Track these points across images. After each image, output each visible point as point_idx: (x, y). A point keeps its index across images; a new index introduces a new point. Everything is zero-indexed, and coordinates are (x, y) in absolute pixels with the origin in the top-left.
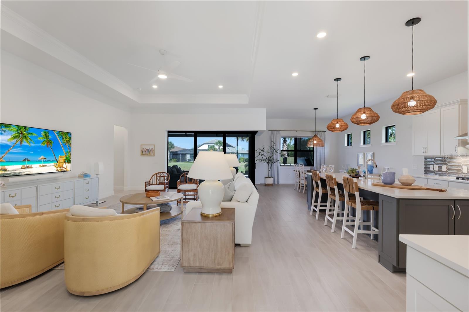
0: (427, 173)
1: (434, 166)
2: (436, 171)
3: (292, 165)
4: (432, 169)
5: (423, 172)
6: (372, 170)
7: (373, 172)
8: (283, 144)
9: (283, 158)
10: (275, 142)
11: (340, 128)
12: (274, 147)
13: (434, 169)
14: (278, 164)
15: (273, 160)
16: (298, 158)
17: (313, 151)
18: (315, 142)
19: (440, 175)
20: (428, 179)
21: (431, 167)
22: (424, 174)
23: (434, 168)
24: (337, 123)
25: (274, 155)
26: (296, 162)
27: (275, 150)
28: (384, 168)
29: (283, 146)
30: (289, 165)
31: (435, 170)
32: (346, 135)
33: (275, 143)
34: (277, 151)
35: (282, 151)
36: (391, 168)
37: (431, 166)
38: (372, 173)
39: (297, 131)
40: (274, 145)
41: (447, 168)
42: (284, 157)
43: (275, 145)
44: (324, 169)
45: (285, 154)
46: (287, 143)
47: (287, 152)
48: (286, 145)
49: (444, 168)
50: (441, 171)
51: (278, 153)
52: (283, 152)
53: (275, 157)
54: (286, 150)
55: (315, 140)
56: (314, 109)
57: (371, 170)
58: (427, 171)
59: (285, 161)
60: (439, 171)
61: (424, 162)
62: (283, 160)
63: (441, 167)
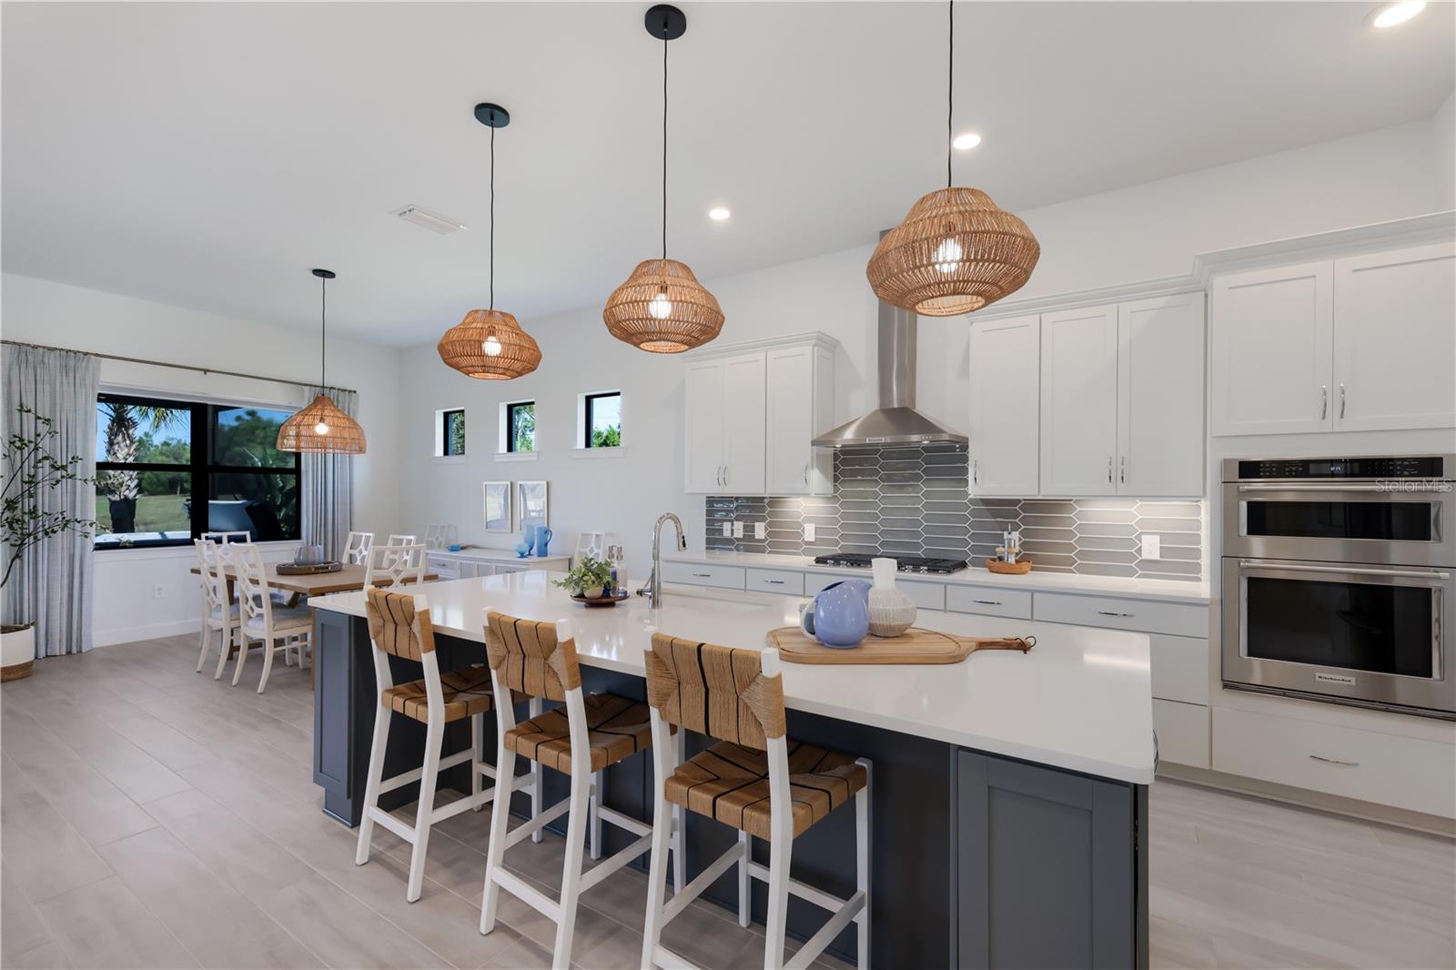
0: (716, 546)
1: (733, 525)
2: (737, 539)
3: (171, 535)
4: (727, 534)
5: (704, 545)
6: (546, 544)
7: (549, 551)
8: (112, 434)
9: (113, 503)
10: (53, 410)
11: (499, 359)
12: (45, 443)
13: (732, 534)
14: (78, 539)
15: (36, 518)
16: (210, 502)
17: (297, 471)
18: (322, 429)
19: (749, 550)
20: (748, 570)
21: (727, 526)
22: (707, 548)
23: (732, 531)
24: (490, 330)
25: (43, 492)
26: (199, 524)
27: (47, 463)
28: (583, 534)
29: (111, 443)
30: (155, 536)
31: (736, 535)
32: (437, 412)
33: (47, 421)
34: (64, 468)
35: (101, 466)
36: (607, 534)
37: (725, 523)
38: (546, 555)
39: (206, 371)
40: (43, 428)
41: (766, 529)
42: (116, 498)
43: (52, 433)
44: (364, 553)
45: (121, 484)
46: (138, 433)
47: (135, 474)
48: (132, 442)
49: (760, 530)
50: (752, 538)
51: (72, 477)
52: (111, 472)
53: (50, 499)
54: (130, 460)
55: (322, 420)
56: (317, 272)
57: (544, 543)
58: (715, 541)
59: (123, 516)
60: (745, 538)
61: (705, 513)
62: (111, 511)
63: (752, 529)
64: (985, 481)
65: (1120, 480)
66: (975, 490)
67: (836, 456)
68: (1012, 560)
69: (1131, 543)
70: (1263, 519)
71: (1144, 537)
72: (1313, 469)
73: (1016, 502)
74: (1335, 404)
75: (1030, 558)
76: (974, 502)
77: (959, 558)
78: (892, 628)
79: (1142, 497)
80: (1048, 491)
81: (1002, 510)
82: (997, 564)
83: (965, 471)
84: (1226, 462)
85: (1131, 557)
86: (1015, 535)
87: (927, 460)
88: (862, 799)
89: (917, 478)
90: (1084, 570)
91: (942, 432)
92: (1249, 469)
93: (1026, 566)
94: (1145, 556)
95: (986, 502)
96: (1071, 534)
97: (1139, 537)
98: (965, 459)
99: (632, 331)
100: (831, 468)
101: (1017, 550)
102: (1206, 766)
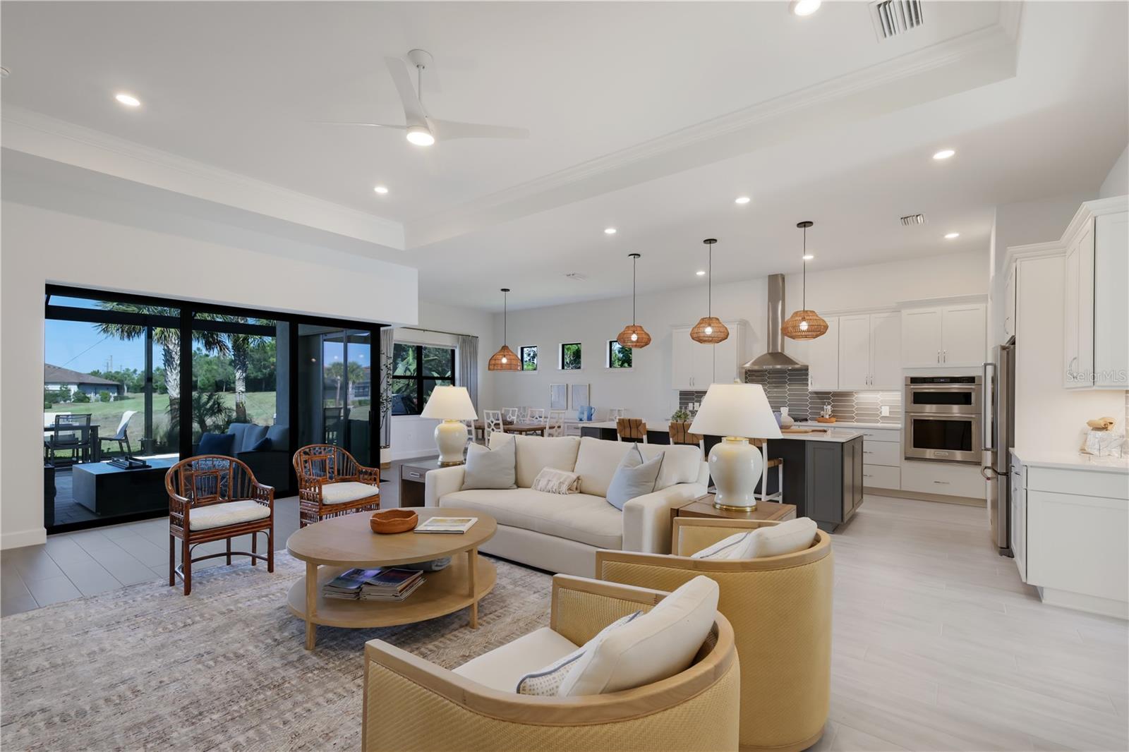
1: (694, 404)
4: (690, 408)
11: (637, 341)
13: (694, 409)
18: (504, 360)
21: (691, 405)
23: (694, 407)
24: (634, 332)
35: (394, 377)
36: (625, 410)
55: (504, 356)
64: (815, 385)
65: (871, 385)
66: (811, 388)
67: (746, 373)
68: (827, 417)
69: (878, 409)
70: (919, 398)
71: (883, 407)
72: (935, 380)
73: (829, 393)
74: (942, 358)
75: (836, 416)
76: (810, 393)
77: (805, 417)
78: (787, 426)
79: (882, 390)
80: (842, 388)
81: (823, 397)
82: (821, 419)
83: (807, 380)
84: (906, 377)
85: (878, 415)
86: (829, 407)
87: (789, 375)
88: (781, 467)
89: (785, 383)
90: (858, 421)
91: (797, 364)
92: (914, 380)
93: (834, 419)
94: (883, 415)
95: (816, 393)
96: (853, 406)
97: (881, 407)
98: (807, 375)
99: (700, 339)
100: (744, 376)
101: (830, 413)
102: (898, 488)
